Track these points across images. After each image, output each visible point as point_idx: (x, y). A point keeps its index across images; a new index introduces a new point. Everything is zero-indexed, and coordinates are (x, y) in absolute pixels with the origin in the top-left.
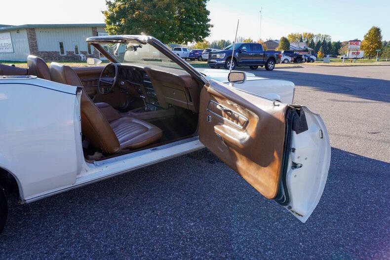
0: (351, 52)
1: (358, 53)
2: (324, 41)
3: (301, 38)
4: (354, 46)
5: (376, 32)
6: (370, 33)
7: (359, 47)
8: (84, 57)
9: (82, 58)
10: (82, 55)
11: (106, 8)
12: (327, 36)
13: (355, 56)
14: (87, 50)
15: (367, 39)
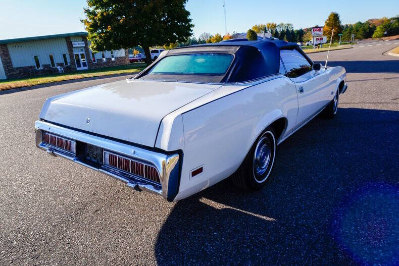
0: (315, 38)
1: (321, 39)
2: (287, 30)
3: (265, 29)
4: (317, 33)
5: (335, 18)
6: (330, 19)
7: (322, 33)
8: (61, 69)
9: (60, 70)
10: (59, 67)
11: (85, 16)
12: (289, 25)
13: (319, 42)
14: (62, 61)
15: (328, 24)
